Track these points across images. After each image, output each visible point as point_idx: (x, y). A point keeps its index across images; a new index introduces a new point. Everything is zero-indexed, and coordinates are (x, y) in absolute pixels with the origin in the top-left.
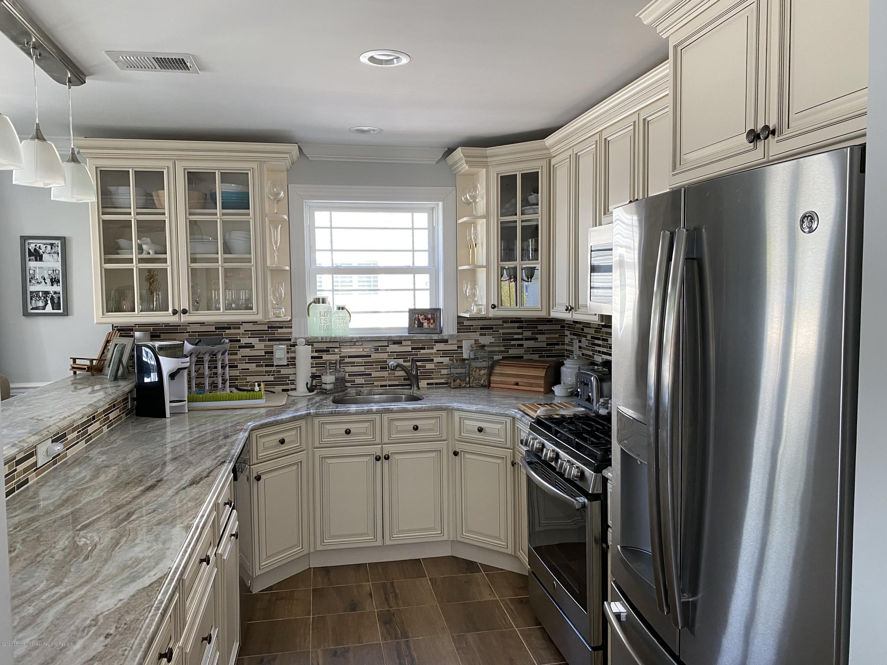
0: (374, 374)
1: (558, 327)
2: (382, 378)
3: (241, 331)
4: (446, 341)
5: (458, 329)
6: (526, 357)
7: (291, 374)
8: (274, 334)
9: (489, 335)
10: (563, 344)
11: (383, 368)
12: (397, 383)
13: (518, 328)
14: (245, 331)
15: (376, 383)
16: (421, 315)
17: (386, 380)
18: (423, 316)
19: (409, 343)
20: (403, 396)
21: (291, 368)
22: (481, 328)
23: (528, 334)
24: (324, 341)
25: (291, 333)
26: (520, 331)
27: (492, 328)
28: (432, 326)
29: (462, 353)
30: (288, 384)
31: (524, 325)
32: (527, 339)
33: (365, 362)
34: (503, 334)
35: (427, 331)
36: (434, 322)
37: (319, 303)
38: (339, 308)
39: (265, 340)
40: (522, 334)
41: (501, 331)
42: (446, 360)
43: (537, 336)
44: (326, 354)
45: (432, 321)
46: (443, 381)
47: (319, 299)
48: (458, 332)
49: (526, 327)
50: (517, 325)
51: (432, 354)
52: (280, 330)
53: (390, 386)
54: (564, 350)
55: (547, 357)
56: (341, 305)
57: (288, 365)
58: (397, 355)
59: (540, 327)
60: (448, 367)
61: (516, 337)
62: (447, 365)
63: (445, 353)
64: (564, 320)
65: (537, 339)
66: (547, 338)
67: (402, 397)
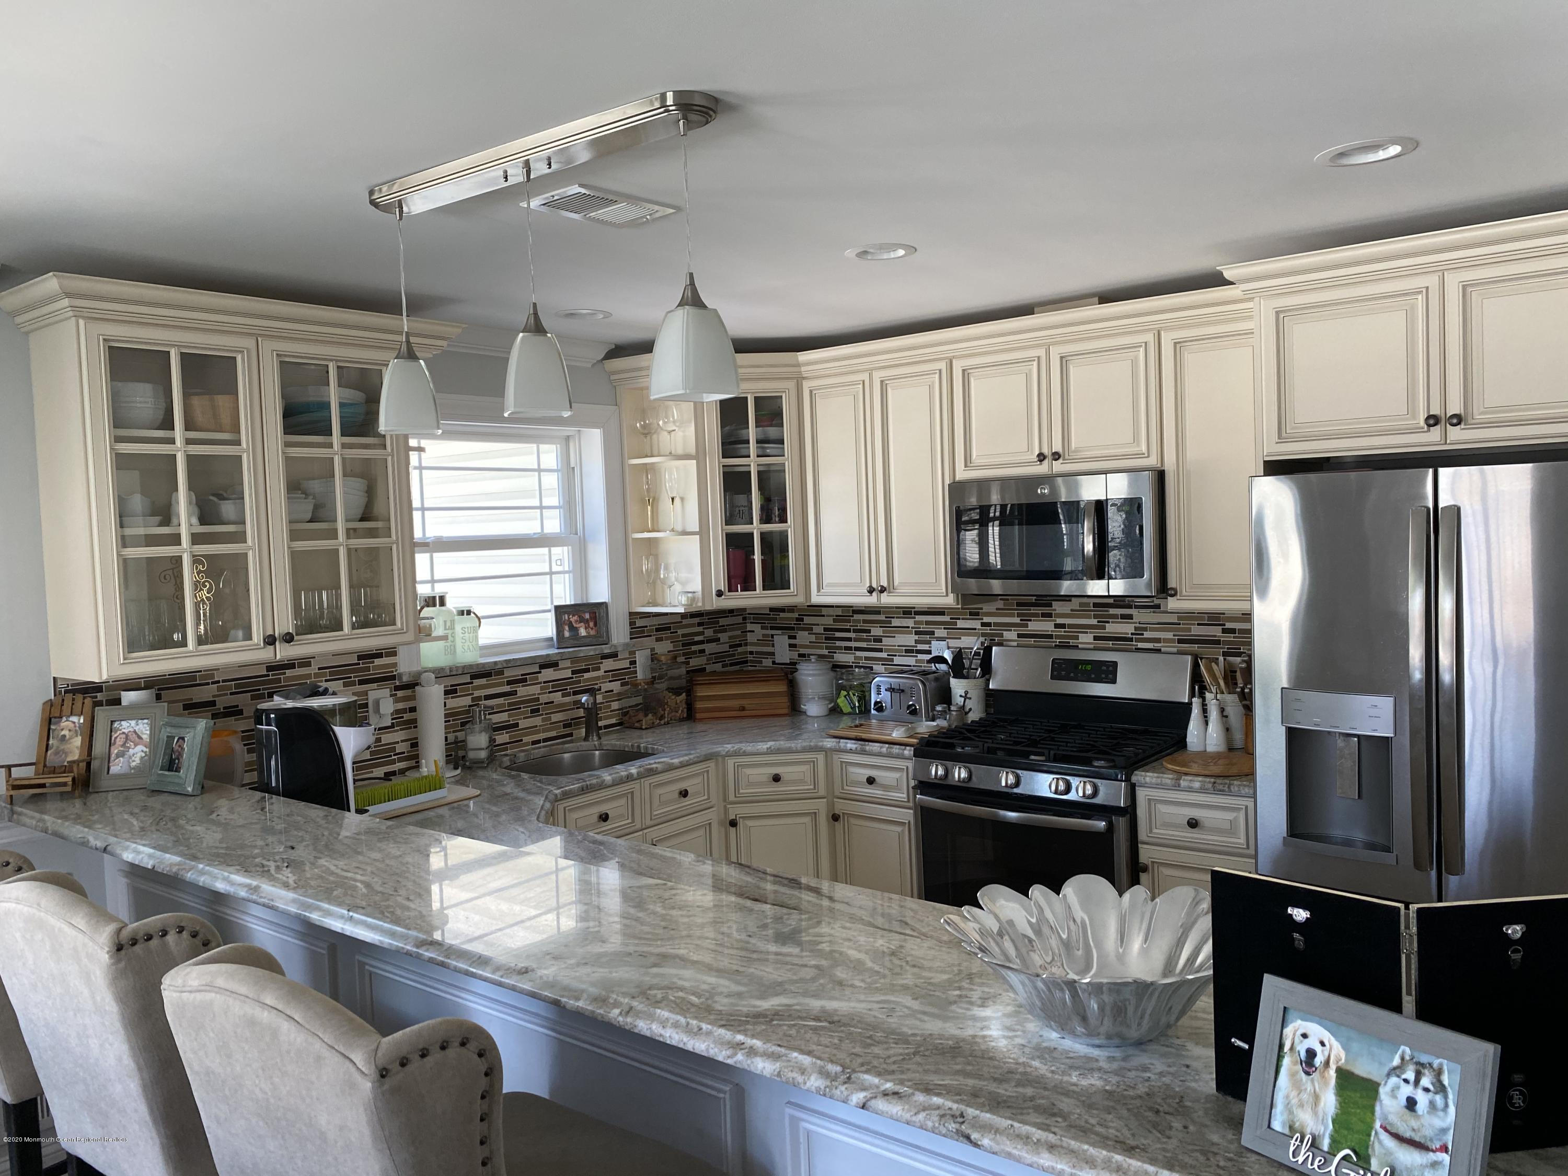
0: (523, 724)
1: (739, 619)
2: (533, 729)
3: (313, 669)
4: (614, 655)
5: (631, 633)
6: (709, 668)
7: (398, 742)
8: (368, 669)
9: (667, 639)
10: (746, 645)
11: (535, 711)
12: (553, 734)
13: (699, 624)
14: (319, 669)
15: (525, 739)
16: (574, 615)
17: (538, 732)
18: (576, 618)
19: (567, 663)
20: (597, 752)
21: (397, 731)
22: (657, 630)
23: (709, 633)
24: (454, 673)
25: (395, 665)
26: (700, 629)
27: (669, 628)
28: (592, 633)
29: (636, 672)
30: (393, 762)
31: (705, 619)
32: (709, 641)
33: (510, 704)
34: (683, 636)
35: (588, 641)
36: (595, 625)
37: (434, 605)
38: (461, 613)
39: (353, 683)
40: (702, 633)
41: (680, 632)
42: (616, 686)
43: (719, 635)
44: (452, 698)
45: (591, 624)
46: (613, 721)
47: (434, 598)
48: (631, 639)
49: (708, 623)
50: (697, 620)
51: (598, 678)
52: (378, 662)
53: (545, 740)
54: (746, 653)
55: (732, 665)
56: (464, 605)
57: (393, 726)
58: (553, 687)
59: (723, 622)
60: (620, 697)
61: (697, 639)
62: (619, 694)
63: (615, 675)
64: (744, 610)
65: (718, 640)
66: (730, 638)
67: (594, 754)
